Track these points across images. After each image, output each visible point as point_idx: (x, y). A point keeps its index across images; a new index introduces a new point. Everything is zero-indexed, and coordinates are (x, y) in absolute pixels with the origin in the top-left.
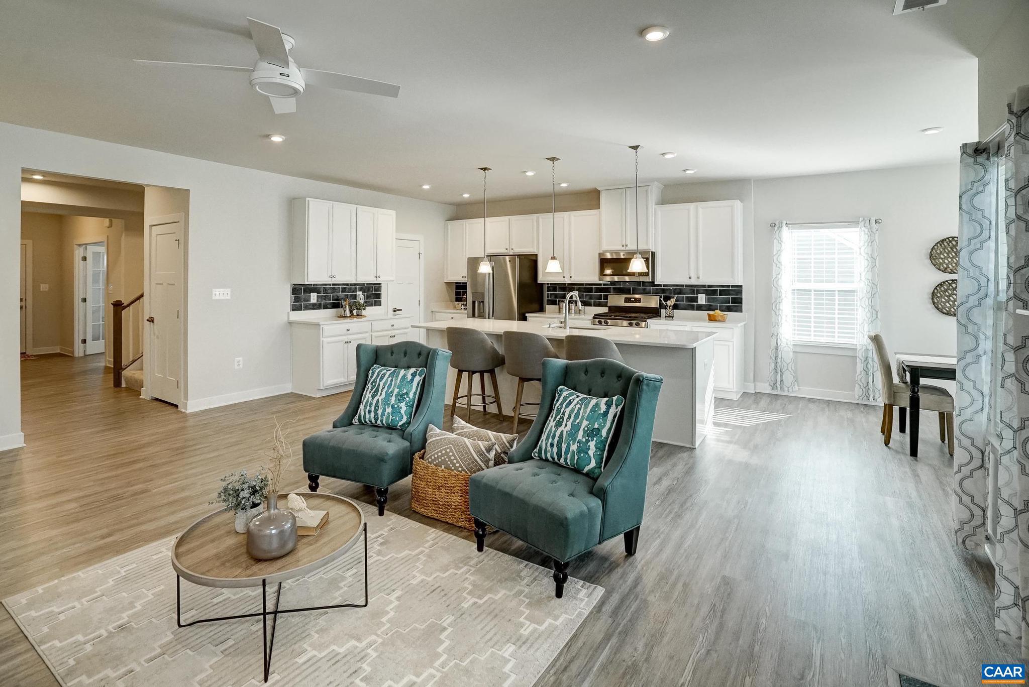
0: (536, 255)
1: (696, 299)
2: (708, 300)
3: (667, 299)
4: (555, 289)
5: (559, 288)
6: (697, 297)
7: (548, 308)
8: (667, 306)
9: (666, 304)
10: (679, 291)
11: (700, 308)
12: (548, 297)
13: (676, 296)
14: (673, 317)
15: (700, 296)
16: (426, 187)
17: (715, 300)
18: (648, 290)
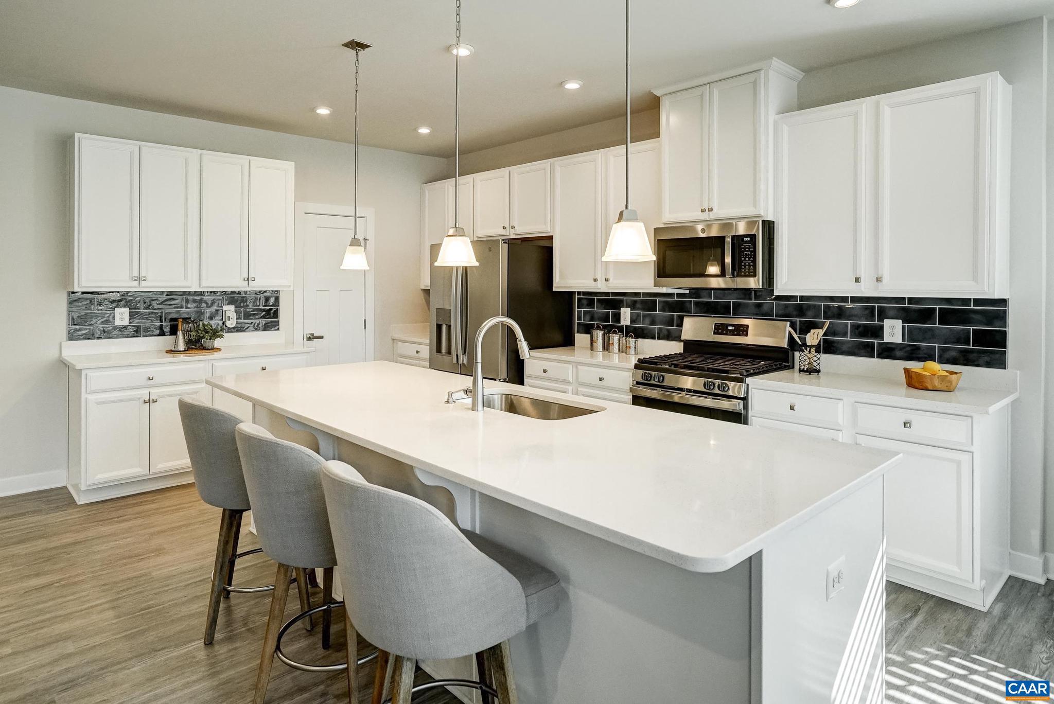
0: (551, 238)
1: (878, 332)
2: (909, 334)
3: (806, 328)
4: (591, 303)
5: (598, 300)
6: (882, 327)
7: (581, 339)
8: (805, 345)
9: (803, 340)
10: (836, 311)
11: (888, 352)
12: (579, 319)
13: (828, 322)
14: (818, 371)
15: (887, 323)
16: (323, 111)
17: (930, 335)
18: (765, 308)
